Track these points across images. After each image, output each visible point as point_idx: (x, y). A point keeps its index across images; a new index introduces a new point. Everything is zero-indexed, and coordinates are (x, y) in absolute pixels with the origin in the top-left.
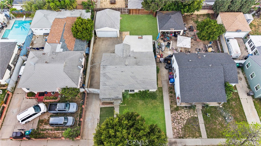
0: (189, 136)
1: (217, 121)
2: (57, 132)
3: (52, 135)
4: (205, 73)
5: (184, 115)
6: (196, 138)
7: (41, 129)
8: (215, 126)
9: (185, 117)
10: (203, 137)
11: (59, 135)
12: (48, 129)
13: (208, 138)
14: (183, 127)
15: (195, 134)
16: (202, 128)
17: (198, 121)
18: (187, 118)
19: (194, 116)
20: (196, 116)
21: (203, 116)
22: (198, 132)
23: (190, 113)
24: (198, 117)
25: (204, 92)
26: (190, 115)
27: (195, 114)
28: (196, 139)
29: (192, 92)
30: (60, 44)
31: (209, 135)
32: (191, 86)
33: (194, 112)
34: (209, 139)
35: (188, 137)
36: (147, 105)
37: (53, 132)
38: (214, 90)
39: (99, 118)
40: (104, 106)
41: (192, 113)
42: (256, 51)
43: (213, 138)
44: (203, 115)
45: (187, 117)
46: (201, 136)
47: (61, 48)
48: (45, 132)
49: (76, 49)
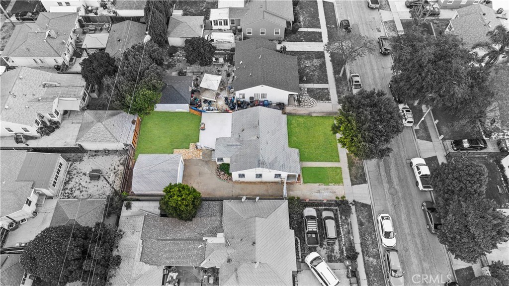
1: (311, 73)
2: (342, 232)
3: (347, 237)
6: (329, 93)
7: (340, 256)
8: (316, 76)
10: (328, 88)
11: (346, 228)
12: (340, 245)
15: (325, 93)
16: (319, 86)
17: (312, 88)
18: (309, 97)
19: (307, 91)
21: (306, 84)
22: (322, 90)
23: (304, 94)
24: (307, 88)
26: (306, 94)
27: (304, 90)
30: (207, 240)
31: (325, 82)
33: (302, 91)
34: (329, 83)
37: (343, 236)
39: (318, 184)
40: (302, 180)
42: (231, 20)
43: (328, 80)
47: (216, 237)
48: (344, 247)
49: (218, 214)
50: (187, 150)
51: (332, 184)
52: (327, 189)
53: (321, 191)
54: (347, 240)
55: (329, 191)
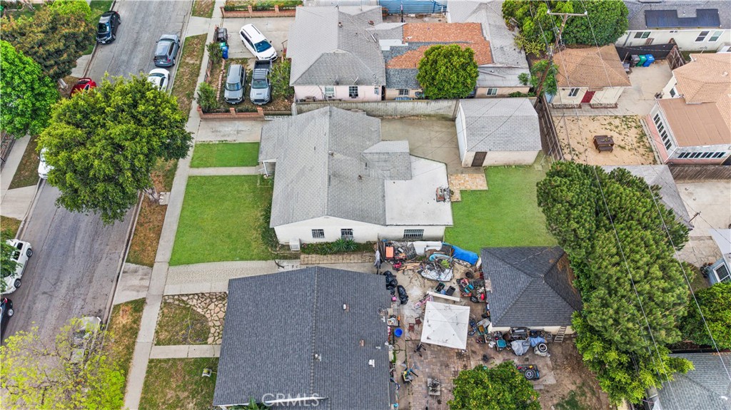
0: (163, 315)
1: (186, 394)
4: (296, 340)
5: (217, 309)
6: (157, 332)
8: (174, 386)
9: (212, 312)
10: (154, 347)
13: (151, 361)
14: (188, 304)
15: (166, 330)
16: (175, 351)
17: (195, 342)
18: (208, 316)
19: (210, 335)
20: (210, 340)
21: (206, 358)
22: (170, 340)
23: (219, 326)
24: (206, 343)
25: (247, 340)
26: (214, 326)
27: (217, 338)
28: (154, 331)
29: (250, 308)
30: (403, 43)
31: (156, 366)
32: (266, 303)
33: (220, 336)
34: (147, 362)
35: (163, 312)
36: (254, 229)
38: (249, 370)
39: (238, 142)
41: (218, 331)
43: (147, 372)
44: (209, 359)
45: (212, 316)
46: (158, 343)
47: (391, 47)
48: (222, 68)
49: (392, 73)
50: (463, 188)
51: (214, 142)
52: (224, 136)
53: (235, 133)
54: (216, 76)
55: (222, 134)
